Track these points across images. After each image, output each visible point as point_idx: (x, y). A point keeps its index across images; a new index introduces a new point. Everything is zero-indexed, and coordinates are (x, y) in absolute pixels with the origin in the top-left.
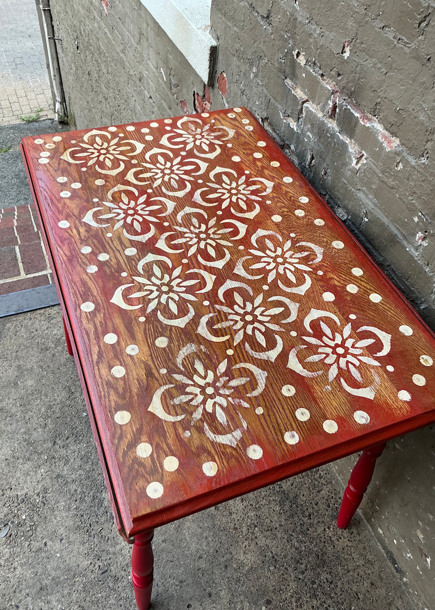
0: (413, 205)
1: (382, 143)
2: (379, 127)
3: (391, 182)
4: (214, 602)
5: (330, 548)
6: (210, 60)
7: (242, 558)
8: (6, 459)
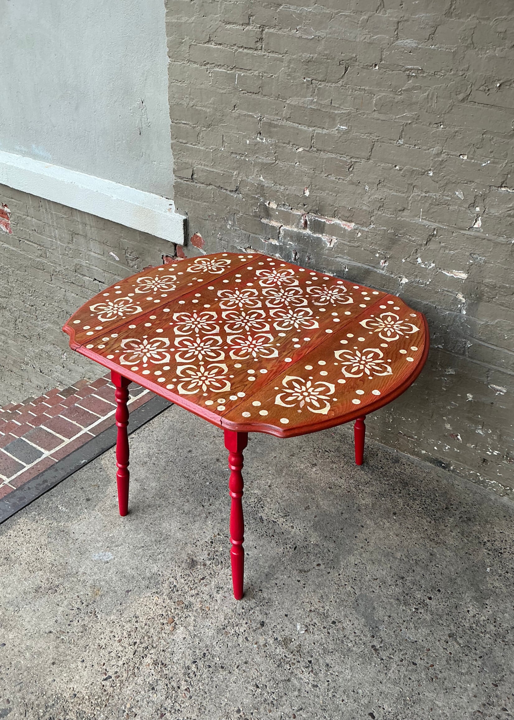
0: (374, 249)
1: (345, 228)
2: (338, 222)
3: (356, 244)
4: (367, 528)
5: (404, 476)
6: (184, 229)
7: (364, 502)
8: (180, 528)
